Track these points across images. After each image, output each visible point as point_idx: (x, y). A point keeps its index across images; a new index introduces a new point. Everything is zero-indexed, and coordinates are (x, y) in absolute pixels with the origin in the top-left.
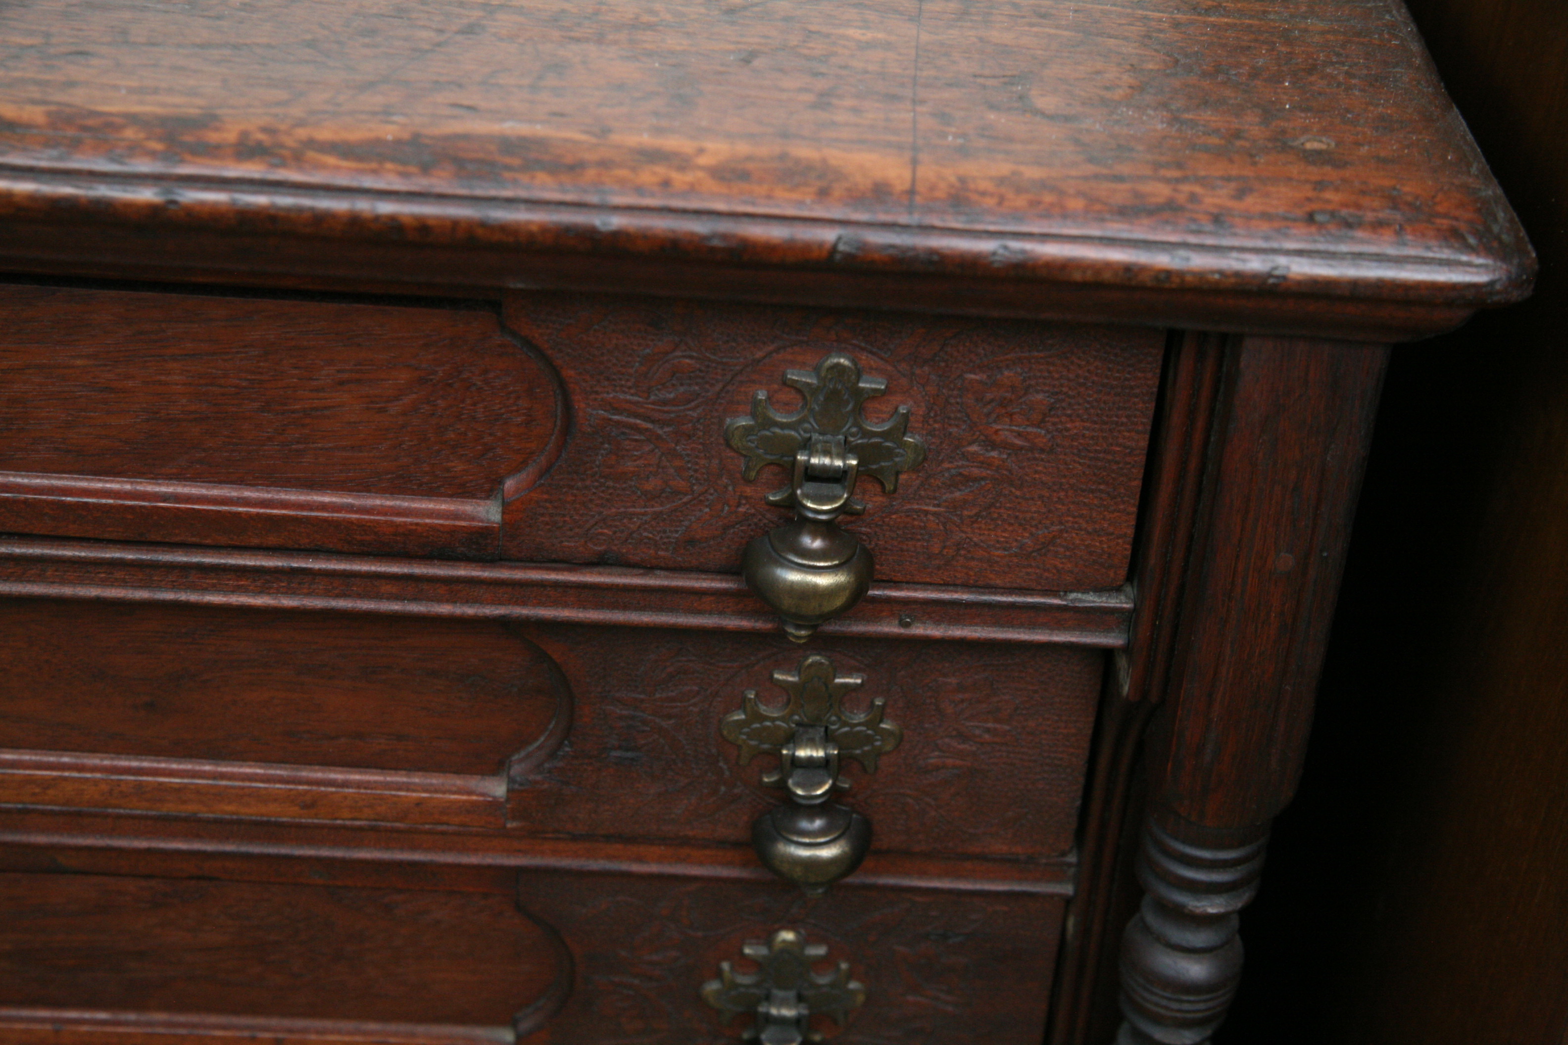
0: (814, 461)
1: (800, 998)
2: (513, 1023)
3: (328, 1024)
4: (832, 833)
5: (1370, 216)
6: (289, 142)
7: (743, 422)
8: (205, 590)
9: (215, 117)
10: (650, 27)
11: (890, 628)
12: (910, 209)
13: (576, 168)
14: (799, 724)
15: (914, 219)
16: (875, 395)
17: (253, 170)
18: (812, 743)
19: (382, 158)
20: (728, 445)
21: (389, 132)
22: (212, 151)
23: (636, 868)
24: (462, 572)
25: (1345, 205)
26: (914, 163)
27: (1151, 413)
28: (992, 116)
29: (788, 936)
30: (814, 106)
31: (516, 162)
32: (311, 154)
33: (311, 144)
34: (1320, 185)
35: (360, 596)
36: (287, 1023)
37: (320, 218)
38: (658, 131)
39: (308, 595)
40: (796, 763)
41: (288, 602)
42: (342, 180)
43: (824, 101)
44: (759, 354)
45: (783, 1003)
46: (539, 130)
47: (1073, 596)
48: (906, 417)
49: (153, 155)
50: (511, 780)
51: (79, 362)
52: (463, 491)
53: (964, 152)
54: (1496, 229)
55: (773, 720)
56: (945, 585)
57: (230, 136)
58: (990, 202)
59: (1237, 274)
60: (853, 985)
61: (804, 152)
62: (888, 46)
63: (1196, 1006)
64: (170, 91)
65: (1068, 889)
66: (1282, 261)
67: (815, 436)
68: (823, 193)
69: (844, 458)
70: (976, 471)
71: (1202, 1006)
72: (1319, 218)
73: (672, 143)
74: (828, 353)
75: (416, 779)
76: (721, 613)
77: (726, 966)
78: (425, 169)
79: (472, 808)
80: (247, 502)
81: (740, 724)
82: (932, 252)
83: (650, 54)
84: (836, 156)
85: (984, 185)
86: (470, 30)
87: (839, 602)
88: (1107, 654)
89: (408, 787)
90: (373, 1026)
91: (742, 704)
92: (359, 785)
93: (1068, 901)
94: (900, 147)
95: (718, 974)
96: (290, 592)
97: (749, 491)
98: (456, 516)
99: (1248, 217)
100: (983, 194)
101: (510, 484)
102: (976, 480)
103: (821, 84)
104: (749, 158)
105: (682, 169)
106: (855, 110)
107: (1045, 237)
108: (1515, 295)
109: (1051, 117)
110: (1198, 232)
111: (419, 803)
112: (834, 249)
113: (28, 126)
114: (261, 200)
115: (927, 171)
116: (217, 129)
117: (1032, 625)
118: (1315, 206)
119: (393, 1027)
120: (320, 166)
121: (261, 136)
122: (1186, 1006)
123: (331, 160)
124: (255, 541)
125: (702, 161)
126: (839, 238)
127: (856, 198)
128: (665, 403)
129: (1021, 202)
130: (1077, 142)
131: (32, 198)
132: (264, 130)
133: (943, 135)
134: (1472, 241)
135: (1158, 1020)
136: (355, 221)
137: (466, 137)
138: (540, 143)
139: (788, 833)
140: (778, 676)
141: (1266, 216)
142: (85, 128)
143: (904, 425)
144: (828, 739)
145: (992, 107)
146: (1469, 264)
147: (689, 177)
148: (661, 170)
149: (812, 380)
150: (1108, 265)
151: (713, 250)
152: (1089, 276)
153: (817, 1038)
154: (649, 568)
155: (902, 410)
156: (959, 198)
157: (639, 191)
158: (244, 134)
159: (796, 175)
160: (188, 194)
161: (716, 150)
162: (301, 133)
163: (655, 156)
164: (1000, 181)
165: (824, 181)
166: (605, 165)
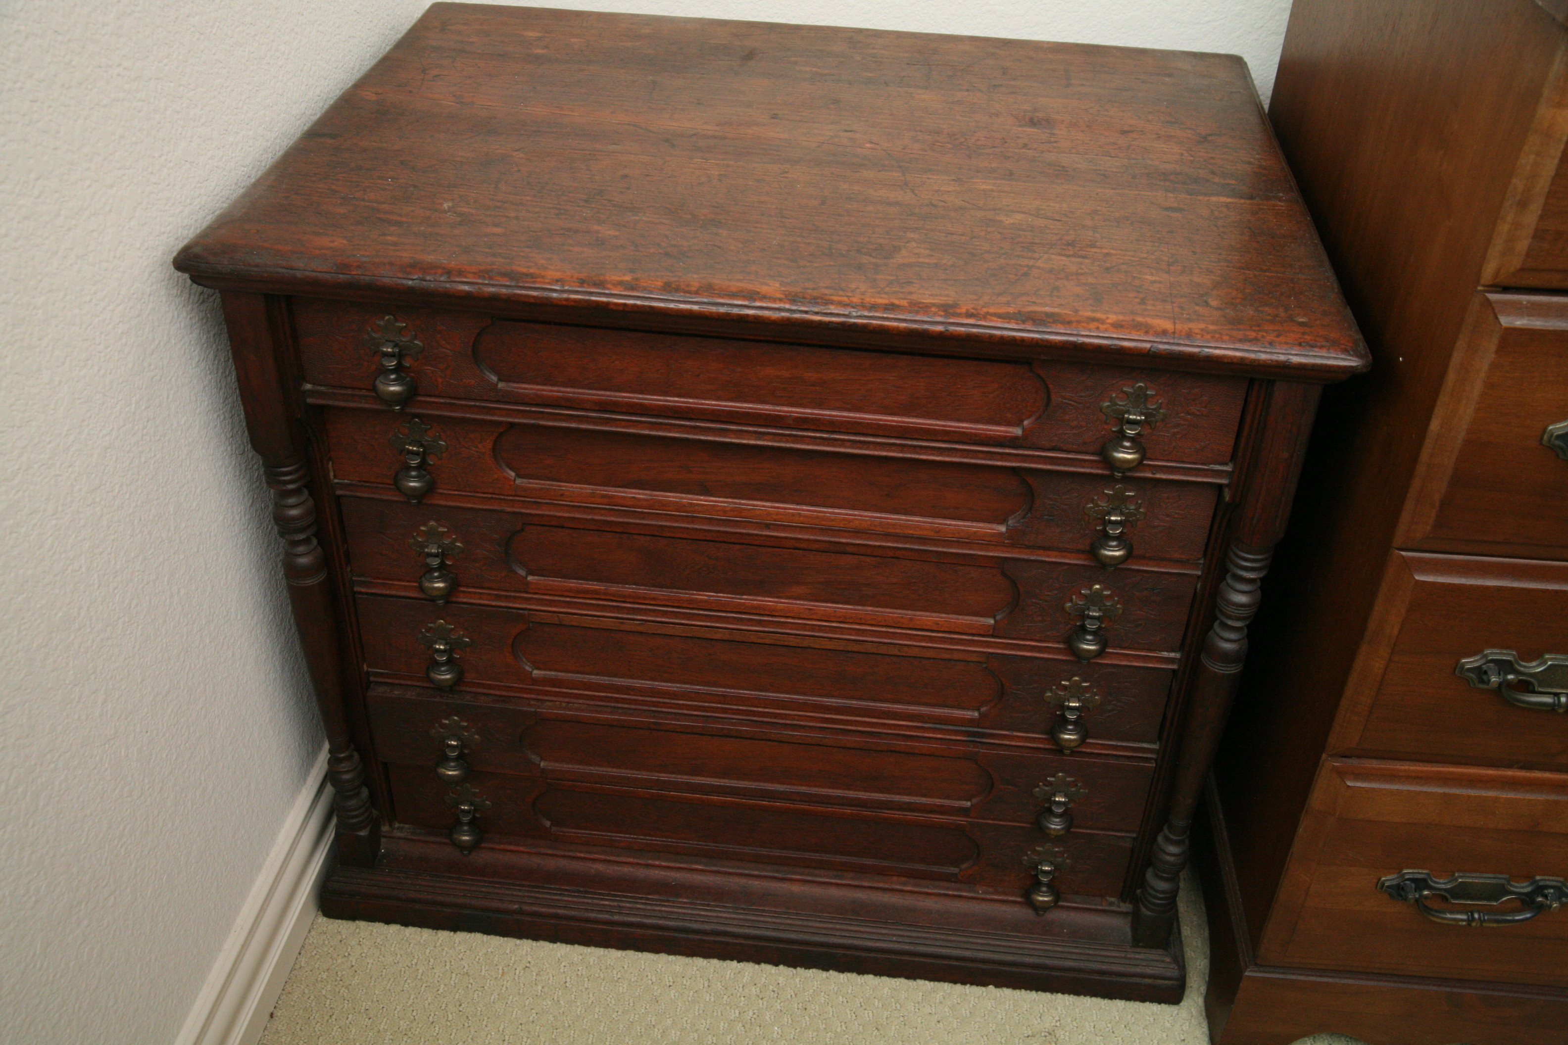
0: (1131, 417)
1: (1100, 610)
2: (994, 617)
3: (928, 614)
4: (1119, 547)
5: (1319, 344)
6: (982, 313)
7: (1108, 404)
8: (920, 454)
9: (958, 305)
10: (1081, 274)
11: (1149, 475)
12: (1174, 338)
13: (1069, 323)
14: (1112, 508)
15: (1176, 341)
16: (1152, 396)
17: (971, 321)
18: (1116, 515)
19: (1010, 319)
20: (1101, 411)
21: (1011, 310)
22: (959, 315)
23: (1047, 559)
24: (1007, 451)
25: (1311, 340)
26: (1175, 323)
27: (1242, 405)
28: (1197, 308)
29: (1098, 587)
30: (1140, 304)
31: (1051, 320)
32: (988, 317)
33: (988, 313)
34: (1303, 333)
35: (972, 458)
36: (913, 612)
37: (991, 336)
38: (1094, 311)
39: (955, 457)
40: (1110, 522)
41: (947, 459)
42: (999, 325)
43: (1143, 302)
44: (1114, 382)
45: (1094, 611)
46: (1056, 310)
47: (1211, 466)
48: (1161, 404)
49: (941, 316)
50: (1008, 526)
51: (892, 378)
52: (1009, 424)
53: (1189, 320)
54: (1359, 349)
55: (1102, 507)
56: (1168, 461)
57: (964, 310)
58: (1199, 336)
59: (1277, 361)
60: (1118, 606)
61: (1140, 319)
62: (1160, 282)
63: (1243, 612)
64: (941, 295)
65: (1199, 573)
66: (1291, 357)
67: (1131, 409)
68: (1147, 333)
69: (1140, 416)
70: (1182, 422)
71: (1246, 612)
72: (1303, 344)
73: (1098, 315)
74: (1137, 382)
75: (974, 524)
76: (1092, 468)
77: (1074, 597)
78: (1024, 322)
79: (993, 535)
80: (938, 425)
81: (1091, 508)
82: (1180, 351)
83: (1085, 284)
84: (1149, 321)
85: (1197, 331)
86: (1026, 274)
87: (1135, 464)
88: (1220, 487)
89: (972, 527)
90: (944, 615)
91: (1092, 501)
92: (955, 525)
93: (1198, 577)
94: (1169, 318)
95: (1071, 600)
96: (948, 456)
97: (1106, 427)
98: (1006, 432)
99: (1280, 343)
100: (1197, 334)
101: (1026, 423)
102: (1183, 425)
103: (1141, 296)
104: (1122, 321)
105: (1103, 323)
106: (1153, 305)
107: (1216, 348)
108: (1365, 370)
109: (1216, 309)
110: (1265, 347)
111: (975, 532)
112: (1150, 350)
113: (903, 307)
114: (975, 330)
115: (1179, 326)
116: (959, 308)
117: (1197, 476)
118: (1302, 340)
119: (951, 616)
120: (991, 321)
121: (973, 311)
122: (1240, 612)
123: (995, 319)
124: (940, 438)
125: (1108, 321)
126: (1152, 347)
127: (1157, 334)
128: (1081, 397)
129: (1209, 337)
130: (1225, 317)
131: (905, 328)
132: (973, 309)
133: (1183, 314)
134: (1352, 353)
135: (1230, 618)
136: (1002, 338)
137: (1035, 312)
138: (1058, 314)
139: (1105, 546)
140: (1106, 491)
141: (1286, 343)
142: (919, 307)
143: (1160, 407)
144: (1121, 514)
145: (1197, 304)
146: (1350, 360)
147: (1105, 326)
148: (1096, 324)
149: (1131, 390)
150: (1235, 357)
151: (1111, 349)
152: (1229, 361)
153: (1103, 626)
154: (1068, 451)
155: (1160, 401)
156: (1189, 335)
157: (1090, 330)
158: (967, 310)
159: (1137, 326)
160: (952, 328)
161: (1112, 318)
162: (985, 310)
163: (1093, 320)
164: (1202, 330)
165: (1147, 329)
166: (1078, 322)
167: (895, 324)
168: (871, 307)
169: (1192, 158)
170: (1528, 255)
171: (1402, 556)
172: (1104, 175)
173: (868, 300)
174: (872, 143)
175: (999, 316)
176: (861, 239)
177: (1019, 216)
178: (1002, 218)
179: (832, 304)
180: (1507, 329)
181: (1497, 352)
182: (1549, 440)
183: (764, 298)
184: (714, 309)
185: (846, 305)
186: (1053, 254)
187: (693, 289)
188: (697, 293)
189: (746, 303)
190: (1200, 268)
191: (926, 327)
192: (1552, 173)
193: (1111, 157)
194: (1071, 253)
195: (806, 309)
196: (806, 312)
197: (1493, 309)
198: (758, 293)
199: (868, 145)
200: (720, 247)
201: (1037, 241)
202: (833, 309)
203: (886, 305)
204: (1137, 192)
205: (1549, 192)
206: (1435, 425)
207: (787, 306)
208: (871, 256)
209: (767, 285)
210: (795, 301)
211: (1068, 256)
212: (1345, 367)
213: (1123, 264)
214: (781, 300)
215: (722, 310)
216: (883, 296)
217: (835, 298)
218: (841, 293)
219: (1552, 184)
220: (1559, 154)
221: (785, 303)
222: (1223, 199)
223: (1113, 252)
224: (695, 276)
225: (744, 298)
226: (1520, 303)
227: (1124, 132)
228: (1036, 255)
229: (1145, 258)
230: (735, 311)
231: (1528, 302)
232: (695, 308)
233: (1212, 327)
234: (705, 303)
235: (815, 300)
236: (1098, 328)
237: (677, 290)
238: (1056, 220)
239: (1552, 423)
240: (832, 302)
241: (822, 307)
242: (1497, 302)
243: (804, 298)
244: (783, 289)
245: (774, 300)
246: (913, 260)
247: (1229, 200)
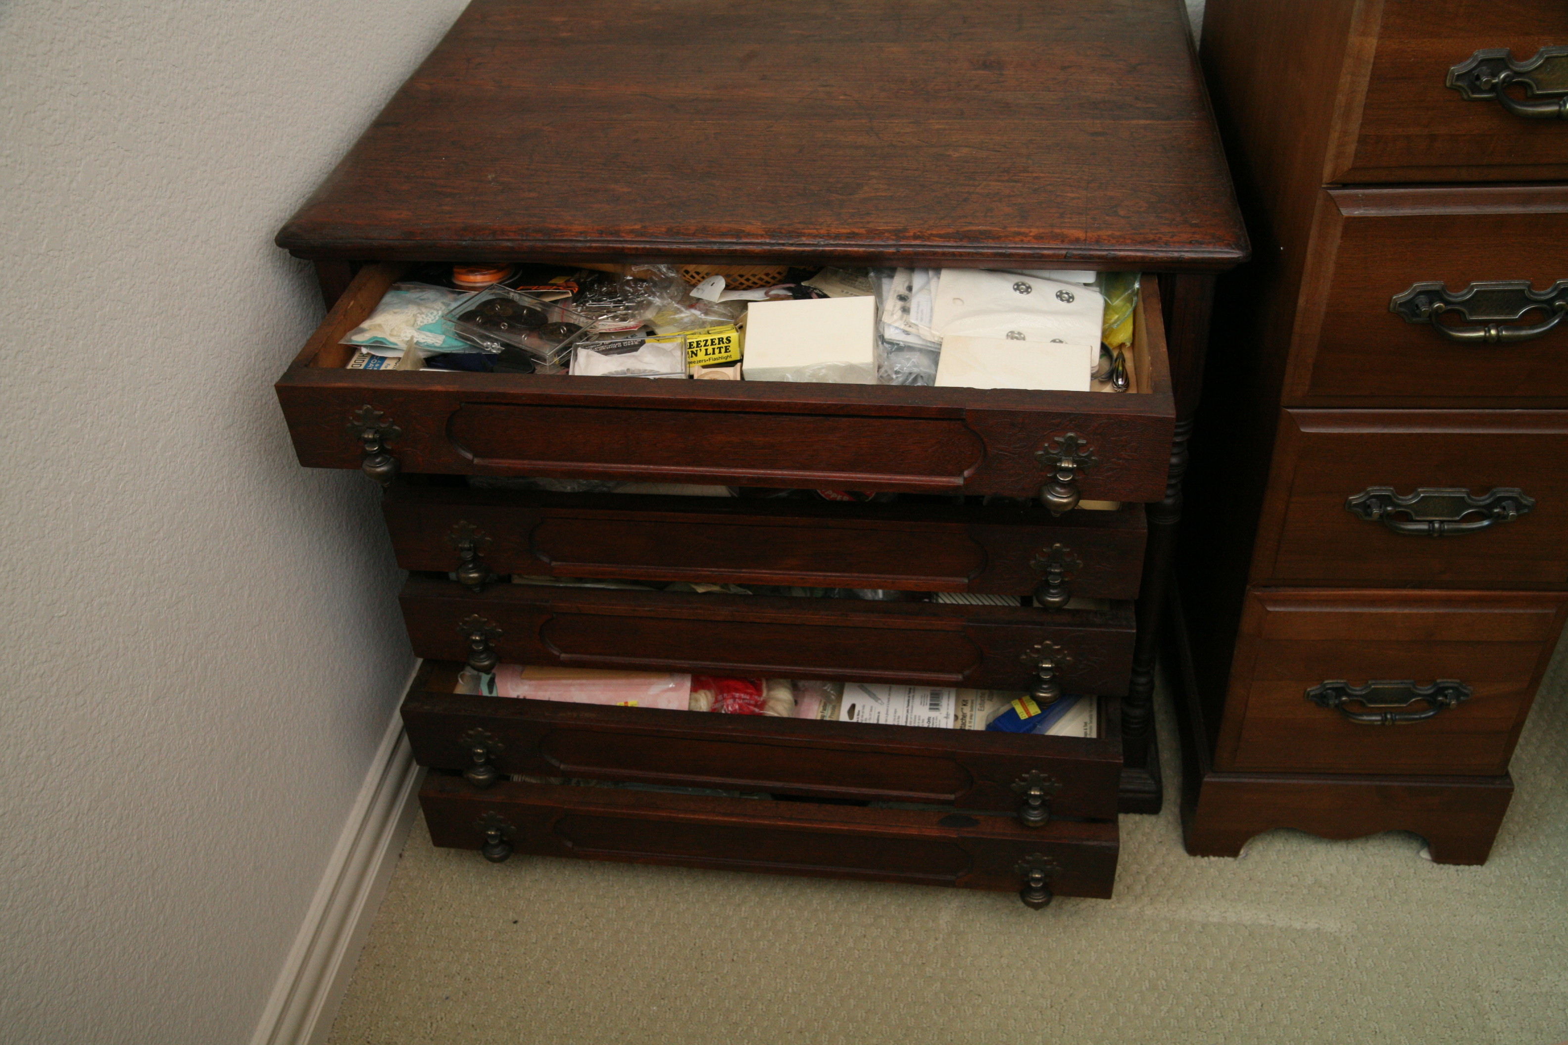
5: (1206, 241)
9: (907, 229)
10: (1013, 196)
12: (1085, 244)
13: (999, 238)
15: (1087, 247)
17: (918, 242)
21: (950, 230)
22: (908, 238)
25: (1201, 238)
26: (1086, 232)
28: (1107, 218)
30: (1059, 218)
32: (932, 238)
33: (932, 235)
34: (1194, 233)
37: (935, 254)
38: (1019, 227)
42: (940, 244)
43: (1062, 216)
46: (988, 228)
49: (893, 240)
53: (1099, 228)
54: (1242, 243)
57: (911, 234)
58: (1106, 241)
59: (1171, 258)
61: (1057, 231)
62: (1079, 198)
64: (893, 222)
66: (1183, 254)
68: (1063, 241)
72: (1193, 242)
73: (1023, 230)
78: (961, 240)
82: (1090, 255)
83: (1015, 204)
84: (1066, 231)
85: (1104, 237)
86: (965, 200)
94: (1082, 228)
99: (1174, 242)
100: (1105, 240)
103: (1061, 211)
104: (1043, 233)
105: (1026, 237)
106: (1071, 218)
107: (1120, 250)
108: (1246, 260)
109: (1123, 217)
110: (1161, 247)
112: (1066, 256)
113: (862, 234)
115: (1089, 234)
116: (908, 232)
118: (1193, 239)
120: (934, 240)
123: (937, 239)
125: (1031, 234)
126: (1067, 253)
127: (1071, 242)
129: (1114, 241)
130: (1130, 224)
131: (864, 252)
132: (919, 232)
133: (1094, 224)
134: (1235, 246)
137: (970, 231)
138: (990, 232)
141: (1179, 242)
142: (875, 234)
145: (1108, 215)
146: (1233, 252)
147: (1028, 239)
148: (1021, 237)
150: (1137, 256)
156: (1098, 241)
157: (1015, 243)
158: (915, 233)
159: (1055, 237)
160: (902, 249)
161: (1034, 231)
162: (929, 232)
163: (1019, 234)
164: (1109, 236)
165: (1063, 238)
166: (1006, 236)
167: (856, 249)
168: (836, 237)
169: (1120, 87)
170: (1356, 156)
171: (1289, 413)
172: (1042, 108)
173: (833, 230)
174: (845, 95)
175: (940, 236)
176: (831, 180)
177: (965, 150)
178: (950, 152)
179: (804, 236)
180: (1348, 218)
181: (1342, 237)
182: (1394, 308)
183: (748, 235)
184: (709, 247)
185: (815, 237)
186: (990, 181)
187: (691, 232)
188: (694, 235)
189: (734, 240)
190: (1115, 184)
191: (881, 249)
192: (1366, 89)
193: (1049, 91)
194: (1006, 178)
195: (783, 242)
196: (783, 244)
197: (1335, 203)
198: (744, 231)
199: (841, 97)
200: (713, 195)
201: (979, 171)
202: (804, 240)
203: (847, 233)
204: (1068, 122)
205: (1366, 104)
206: (1301, 302)
207: (768, 241)
208: (838, 194)
209: (750, 224)
210: (774, 236)
211: (1003, 181)
212: (1229, 259)
213: (1049, 185)
214: (762, 236)
215: (715, 247)
216: (846, 226)
217: (806, 231)
218: (811, 226)
219: (1367, 98)
220: (1369, 73)
221: (765, 238)
222: (1142, 122)
223: (1042, 175)
224: (693, 221)
225: (733, 236)
226: (1356, 195)
227: (1063, 68)
228: (977, 183)
229: (1069, 178)
230: (725, 247)
231: (1363, 195)
232: (693, 247)
233: (1118, 233)
234: (700, 243)
235: (790, 234)
236: (1022, 241)
237: (678, 233)
238: (996, 151)
239: (1397, 293)
240: (803, 235)
241: (796, 240)
242: (1338, 196)
243: (781, 233)
244: (764, 226)
245: (756, 236)
246: (873, 194)
247: (1148, 122)
